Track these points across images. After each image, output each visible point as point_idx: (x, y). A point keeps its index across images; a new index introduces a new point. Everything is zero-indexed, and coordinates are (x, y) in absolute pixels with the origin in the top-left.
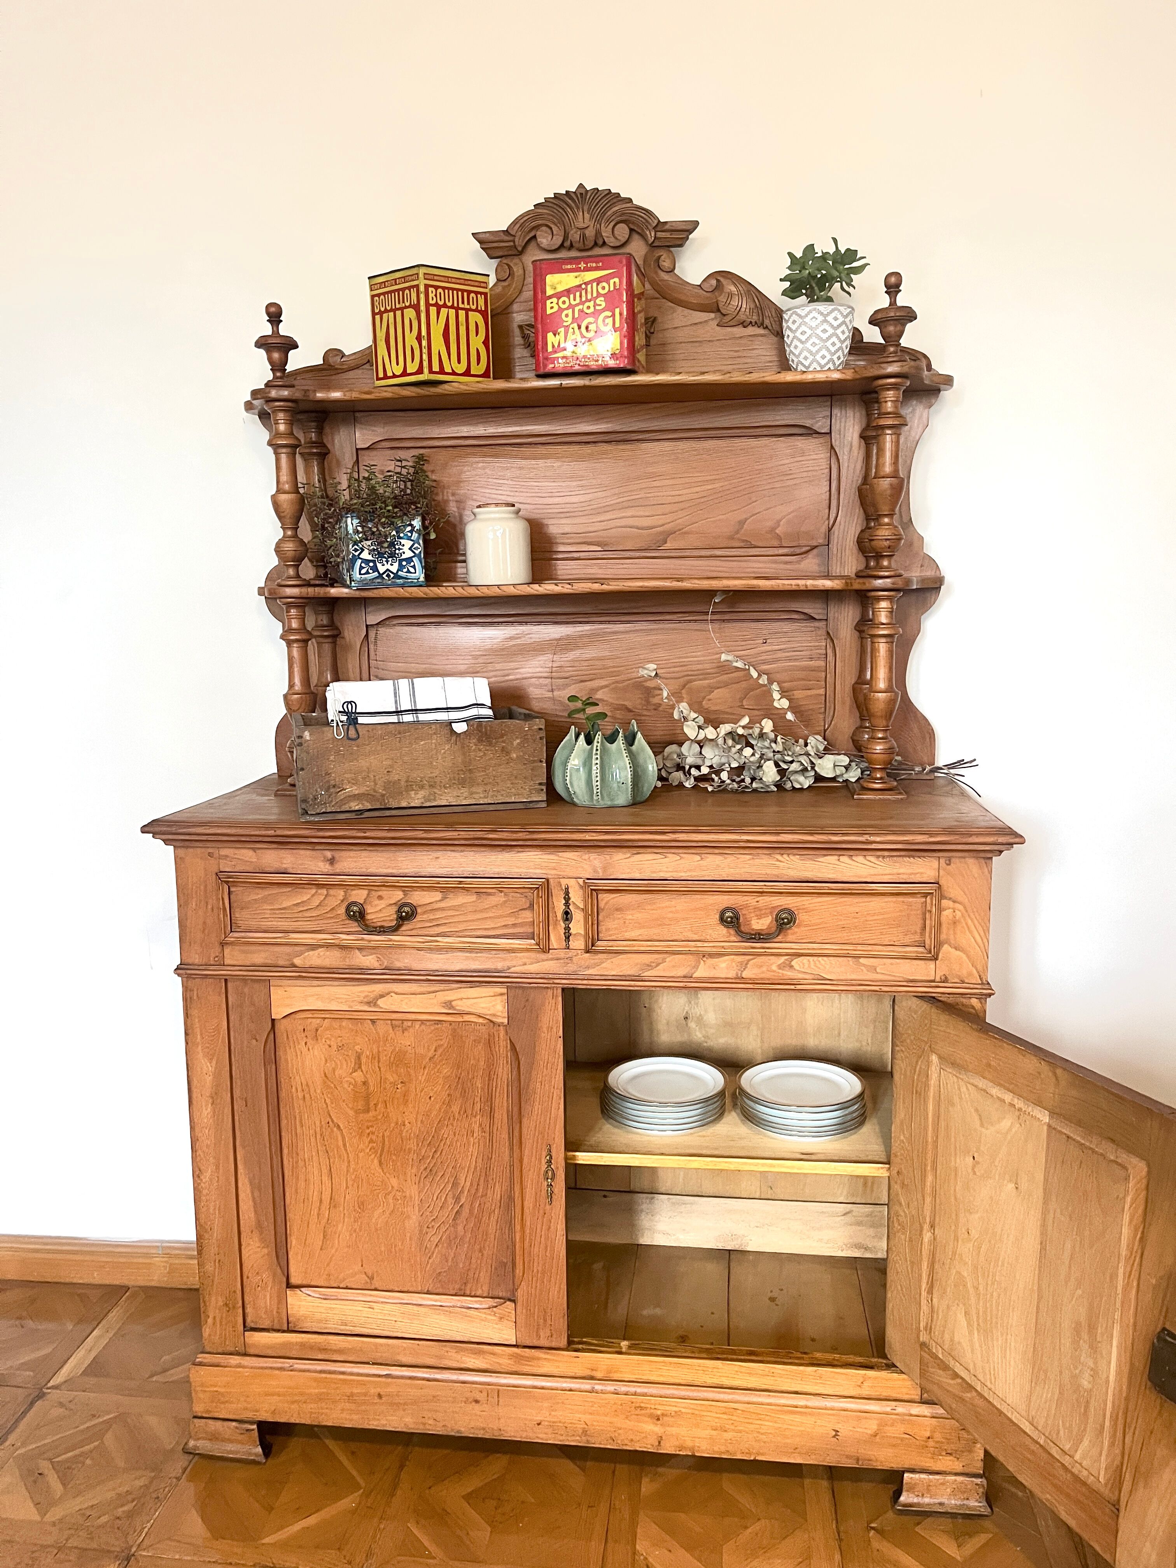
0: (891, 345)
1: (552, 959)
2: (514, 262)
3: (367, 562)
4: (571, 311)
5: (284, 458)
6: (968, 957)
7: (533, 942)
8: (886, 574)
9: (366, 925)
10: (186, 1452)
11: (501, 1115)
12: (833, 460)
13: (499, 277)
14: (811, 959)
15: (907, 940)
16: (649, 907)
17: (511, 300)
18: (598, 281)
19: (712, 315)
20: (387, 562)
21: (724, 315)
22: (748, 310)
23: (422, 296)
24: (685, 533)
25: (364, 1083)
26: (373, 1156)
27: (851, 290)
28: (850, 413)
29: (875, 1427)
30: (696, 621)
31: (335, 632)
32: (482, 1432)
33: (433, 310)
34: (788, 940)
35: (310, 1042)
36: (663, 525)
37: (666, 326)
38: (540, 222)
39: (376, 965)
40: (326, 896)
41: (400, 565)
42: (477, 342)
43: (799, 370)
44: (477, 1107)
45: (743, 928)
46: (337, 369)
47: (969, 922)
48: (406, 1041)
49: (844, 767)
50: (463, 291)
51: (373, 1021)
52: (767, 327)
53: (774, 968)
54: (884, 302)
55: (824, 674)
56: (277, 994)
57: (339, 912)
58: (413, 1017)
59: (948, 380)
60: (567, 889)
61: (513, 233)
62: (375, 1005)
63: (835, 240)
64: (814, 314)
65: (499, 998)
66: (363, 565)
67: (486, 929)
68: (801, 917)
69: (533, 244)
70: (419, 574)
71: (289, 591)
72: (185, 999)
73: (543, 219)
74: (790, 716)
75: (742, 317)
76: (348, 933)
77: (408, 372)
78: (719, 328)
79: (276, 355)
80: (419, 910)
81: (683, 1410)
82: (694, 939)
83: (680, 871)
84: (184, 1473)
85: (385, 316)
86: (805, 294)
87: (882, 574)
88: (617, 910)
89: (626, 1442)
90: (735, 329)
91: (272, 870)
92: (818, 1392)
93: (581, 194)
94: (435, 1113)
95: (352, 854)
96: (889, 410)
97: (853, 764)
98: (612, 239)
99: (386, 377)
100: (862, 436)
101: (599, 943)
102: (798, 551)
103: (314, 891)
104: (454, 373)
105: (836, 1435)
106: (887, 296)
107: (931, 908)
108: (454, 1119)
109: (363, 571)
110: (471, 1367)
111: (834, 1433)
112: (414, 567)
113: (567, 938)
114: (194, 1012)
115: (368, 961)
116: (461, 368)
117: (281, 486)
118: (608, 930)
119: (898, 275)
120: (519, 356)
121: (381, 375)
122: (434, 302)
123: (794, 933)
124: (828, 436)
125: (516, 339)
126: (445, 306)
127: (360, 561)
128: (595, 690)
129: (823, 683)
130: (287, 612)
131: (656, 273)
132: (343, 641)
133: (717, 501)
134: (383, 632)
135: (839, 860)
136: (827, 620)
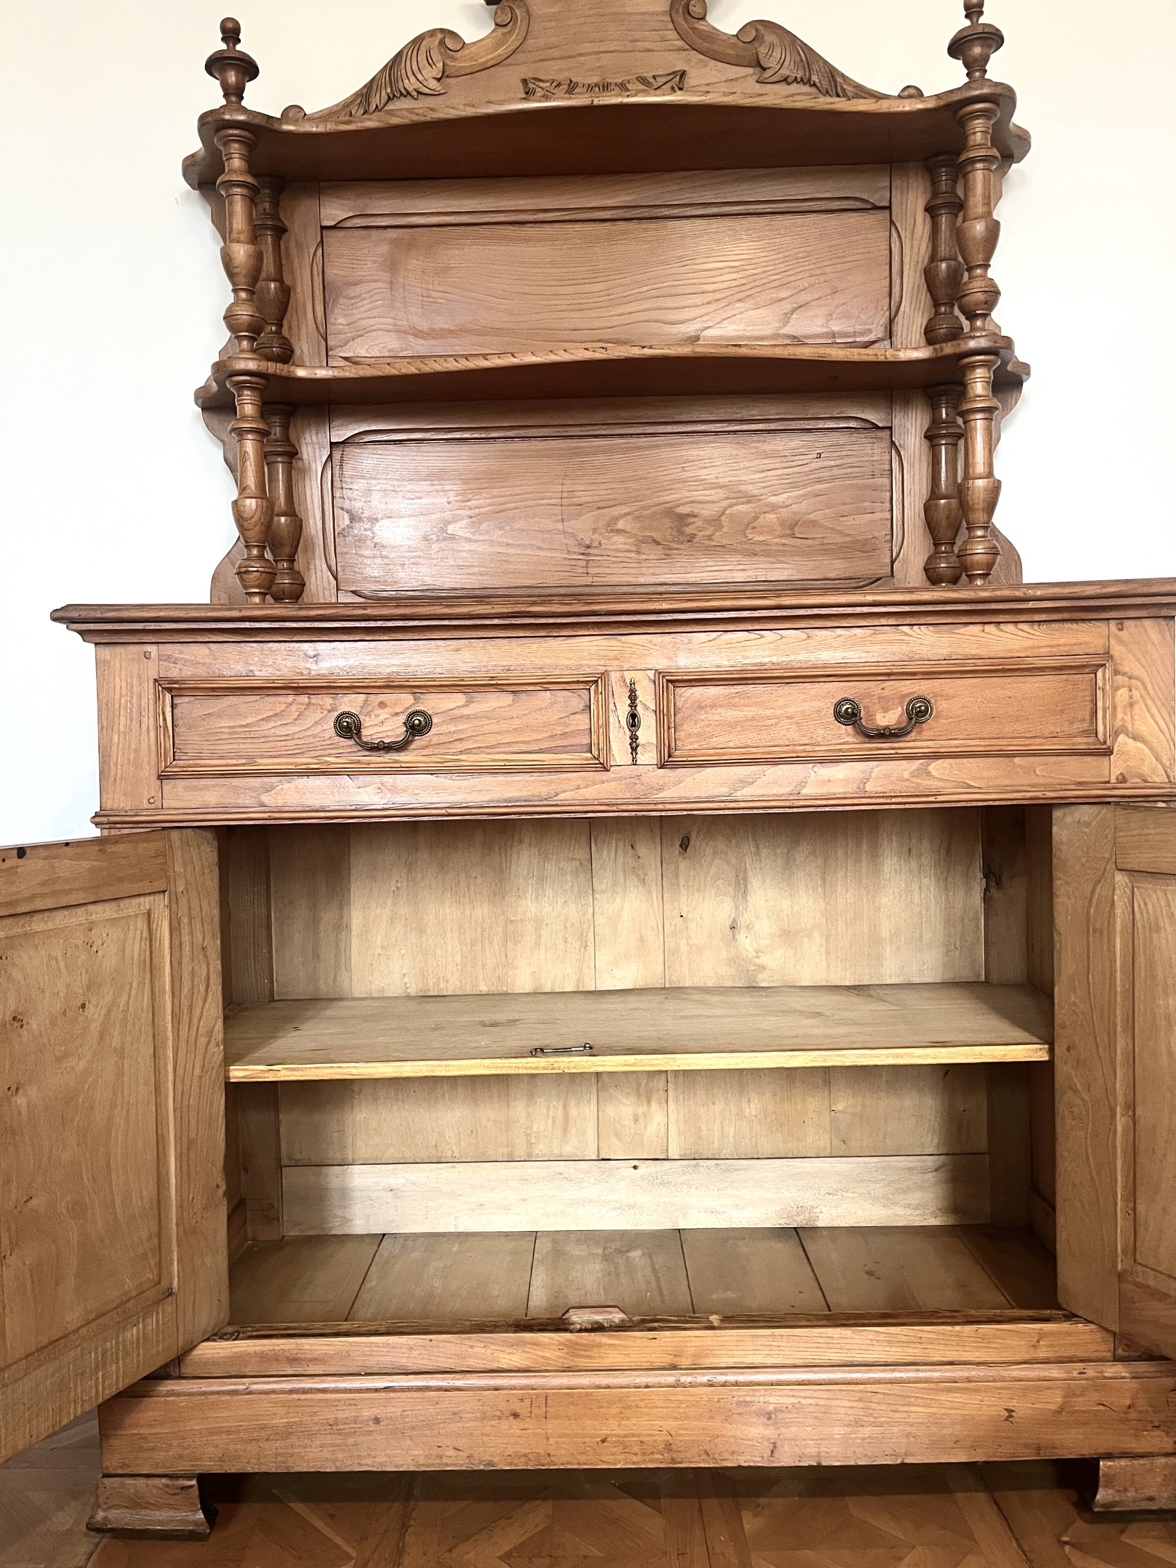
1: (614, 780)
2: (517, 6)
5: (238, 201)
6: (1151, 748)
7: (589, 755)
9: (362, 743)
10: (94, 1529)
12: (894, 238)
13: (498, 21)
14: (953, 761)
15: (1073, 730)
16: (743, 702)
17: (512, 49)
19: (750, 70)
21: (764, 69)
22: (792, 63)
28: (912, 187)
29: (1059, 1400)
31: (291, 449)
32: (523, 1460)
34: (923, 737)
36: (696, 318)
37: (697, 82)
39: (376, 798)
40: (306, 704)
45: (864, 724)
47: (1150, 703)
52: (814, 85)
53: (906, 775)
54: (964, 25)
55: (888, 492)
57: (325, 727)
59: (1025, 143)
60: (632, 683)
67: (524, 742)
68: (940, 706)
71: (241, 365)
75: (785, 72)
76: (336, 756)
78: (758, 85)
79: (231, 81)
80: (435, 720)
81: (803, 1401)
82: (802, 742)
84: (88, 1559)
88: (699, 708)
89: (726, 1456)
90: (776, 86)
92: (980, 1360)
96: (978, 142)
100: (928, 209)
101: (677, 753)
103: (290, 699)
105: (1011, 1416)
106: (967, 18)
107: (1104, 684)
110: (505, 1367)
111: (1007, 1414)
113: (634, 749)
115: (366, 793)
117: (233, 235)
118: (689, 736)
123: (930, 727)
124: (887, 212)
128: (616, 519)
129: (888, 505)
130: (239, 396)
131: (685, 20)
132: (300, 463)
133: (758, 290)
134: (350, 450)
135: (983, 631)
136: (890, 428)
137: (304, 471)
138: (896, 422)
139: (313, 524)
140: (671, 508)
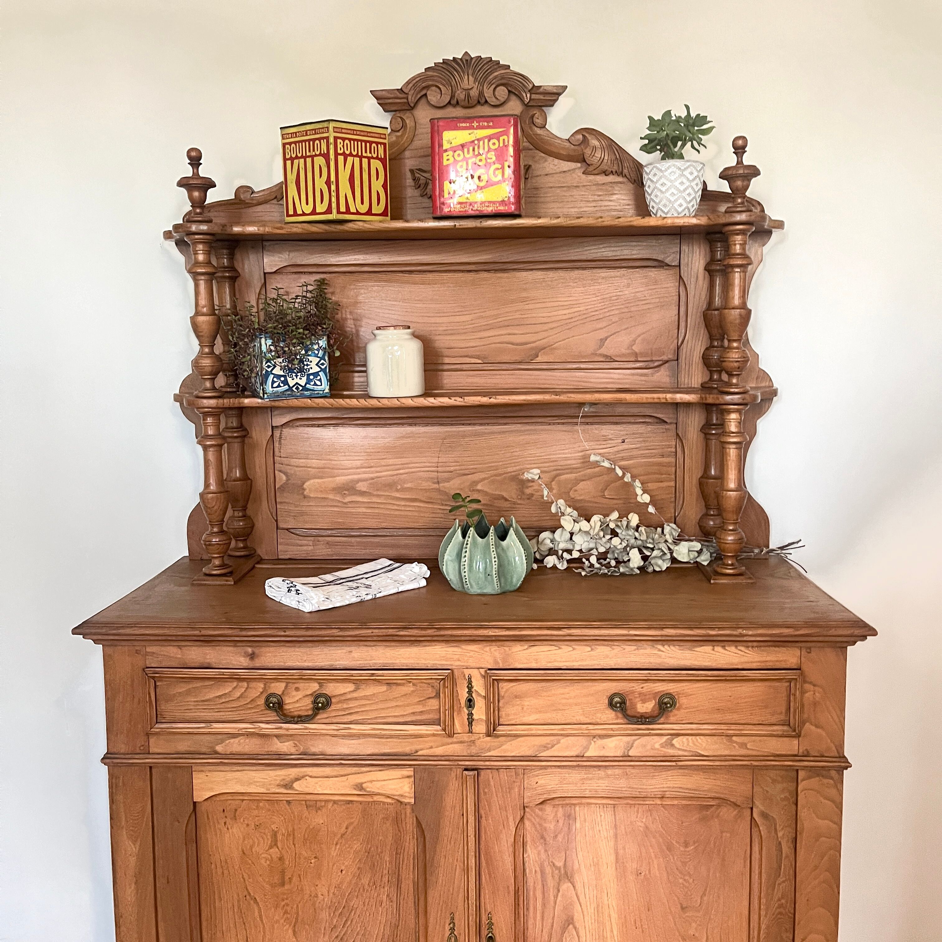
0: (739, 197)
1: (456, 743)
2: (407, 116)
3: (279, 377)
4: (465, 163)
5: (202, 284)
6: (827, 733)
7: (439, 728)
8: (736, 390)
9: (285, 715)
11: (408, 885)
12: (682, 289)
13: (393, 129)
14: (690, 738)
15: (774, 720)
16: (545, 694)
17: (403, 148)
18: (490, 138)
19: (579, 165)
20: (297, 376)
21: (589, 165)
22: (609, 162)
23: (332, 147)
24: (555, 349)
25: (281, 859)
26: (287, 926)
27: (701, 148)
28: (696, 249)
30: (563, 423)
31: (243, 433)
33: (341, 159)
34: (669, 721)
35: (228, 821)
36: (535, 342)
37: (539, 173)
38: (431, 83)
39: (293, 750)
40: (247, 688)
41: (308, 378)
42: (377, 185)
43: (658, 215)
44: (385, 879)
45: (629, 712)
46: (247, 203)
47: (828, 702)
48: (319, 819)
49: (697, 552)
50: (366, 142)
51: (288, 802)
52: (625, 177)
54: (732, 161)
55: (674, 469)
56: (199, 779)
57: (259, 703)
58: (327, 797)
59: (780, 225)
60: (470, 678)
61: (406, 91)
62: (291, 788)
63: (687, 107)
64: (673, 169)
65: (407, 779)
66: (275, 379)
67: (395, 716)
68: (683, 701)
69: (423, 101)
70: (324, 386)
71: (206, 402)
72: (111, 787)
73: (433, 80)
74: (651, 509)
75: (604, 167)
76: (268, 722)
77: (317, 211)
78: (584, 176)
79: (196, 194)
80: (333, 700)
82: (585, 722)
83: (573, 661)
85: (296, 162)
86: (661, 151)
87: (732, 390)
88: (516, 697)
90: (598, 177)
91: (196, 665)
93: (467, 60)
94: (345, 884)
95: (272, 649)
96: (738, 251)
97: (705, 550)
98: (494, 99)
99: (295, 214)
100: (706, 269)
101: (499, 728)
102: (652, 365)
103: (235, 684)
104: (358, 213)
106: (734, 155)
107: (795, 691)
108: (364, 890)
109: (275, 385)
112: (320, 380)
113: (470, 723)
114: (120, 798)
115: (285, 747)
116: (364, 209)
117: (200, 308)
118: (508, 715)
119: (744, 138)
120: (410, 195)
121: (291, 212)
122: (342, 152)
123: (675, 715)
124: (678, 268)
125: (408, 181)
126: (351, 155)
127: (272, 376)
128: (476, 483)
129: (673, 476)
130: (204, 420)
131: (530, 128)
132: (250, 440)
133: (582, 322)
134: (287, 431)
135: (713, 650)
136: (676, 424)
137: (254, 446)
138: (680, 419)
139: (260, 482)
140: (516, 475)
